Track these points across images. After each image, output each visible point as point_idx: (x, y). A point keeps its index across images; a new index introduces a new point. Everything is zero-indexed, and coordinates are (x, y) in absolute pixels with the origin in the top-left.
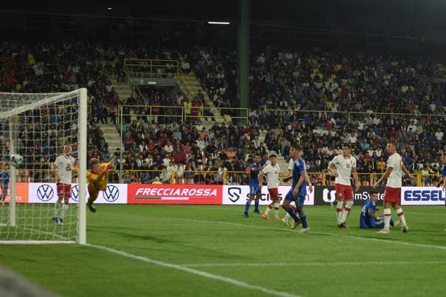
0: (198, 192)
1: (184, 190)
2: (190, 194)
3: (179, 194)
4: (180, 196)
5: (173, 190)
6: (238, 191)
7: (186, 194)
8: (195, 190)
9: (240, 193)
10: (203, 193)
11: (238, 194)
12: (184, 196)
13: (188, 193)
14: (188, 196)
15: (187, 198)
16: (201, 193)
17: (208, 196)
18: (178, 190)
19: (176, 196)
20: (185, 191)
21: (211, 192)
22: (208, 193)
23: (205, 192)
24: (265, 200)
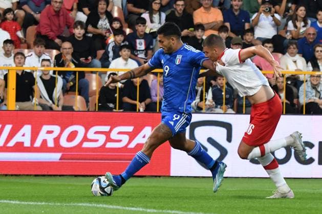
0: (91, 135)
1: (46, 128)
2: (64, 143)
3: (27, 144)
4: (31, 149)
5: (8, 128)
6: (223, 131)
7: (51, 144)
8: (81, 129)
9: (229, 139)
10: (109, 139)
11: (222, 141)
12: (44, 148)
13: (57, 140)
14: (57, 148)
15: (56, 157)
16: (102, 138)
17: (125, 148)
18: (27, 129)
19: (19, 147)
20: (49, 133)
21: (132, 135)
22: (126, 139)
23: (114, 135)
24: (311, 160)
